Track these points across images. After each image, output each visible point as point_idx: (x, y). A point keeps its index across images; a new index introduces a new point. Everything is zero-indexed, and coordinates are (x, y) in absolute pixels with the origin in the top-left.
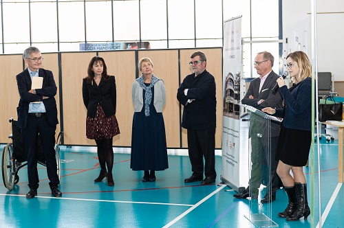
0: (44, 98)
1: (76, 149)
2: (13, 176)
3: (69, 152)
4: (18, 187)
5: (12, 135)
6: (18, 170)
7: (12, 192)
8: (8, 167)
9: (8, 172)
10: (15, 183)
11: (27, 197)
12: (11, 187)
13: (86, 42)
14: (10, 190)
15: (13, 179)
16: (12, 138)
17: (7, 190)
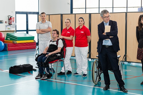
0: (111, 37)
1: (134, 64)
2: (98, 77)
3: (129, 65)
4: (100, 83)
5: (98, 55)
6: (100, 74)
7: (97, 85)
8: (96, 72)
9: (95, 75)
10: (99, 81)
11: (104, 89)
12: (96, 83)
13: (141, 7)
14: (96, 85)
15: (98, 79)
16: (98, 57)
17: (94, 84)
